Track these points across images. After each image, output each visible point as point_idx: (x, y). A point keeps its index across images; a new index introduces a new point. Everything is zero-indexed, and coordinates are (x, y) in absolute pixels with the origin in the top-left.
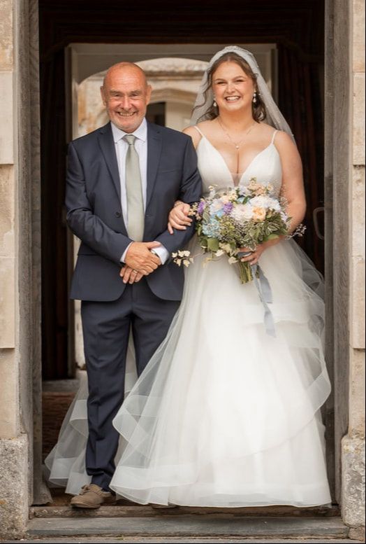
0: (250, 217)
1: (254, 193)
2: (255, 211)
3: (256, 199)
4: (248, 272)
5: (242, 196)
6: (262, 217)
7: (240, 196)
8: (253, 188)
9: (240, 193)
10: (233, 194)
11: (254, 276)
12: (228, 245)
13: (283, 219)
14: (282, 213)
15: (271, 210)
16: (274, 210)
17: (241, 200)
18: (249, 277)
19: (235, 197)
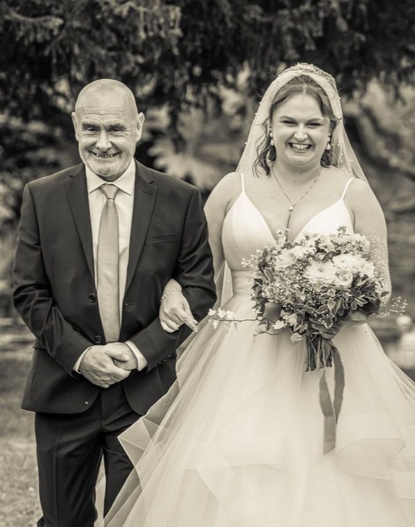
0: (330, 282)
1: (339, 248)
2: (337, 275)
3: (343, 257)
4: (318, 356)
5: (323, 251)
6: (347, 284)
7: (319, 250)
8: (340, 241)
9: (321, 246)
10: (311, 246)
11: (325, 363)
12: (294, 315)
13: (377, 291)
14: (377, 283)
15: (362, 276)
16: (366, 277)
17: (322, 256)
18: (318, 362)
19: (312, 251)
